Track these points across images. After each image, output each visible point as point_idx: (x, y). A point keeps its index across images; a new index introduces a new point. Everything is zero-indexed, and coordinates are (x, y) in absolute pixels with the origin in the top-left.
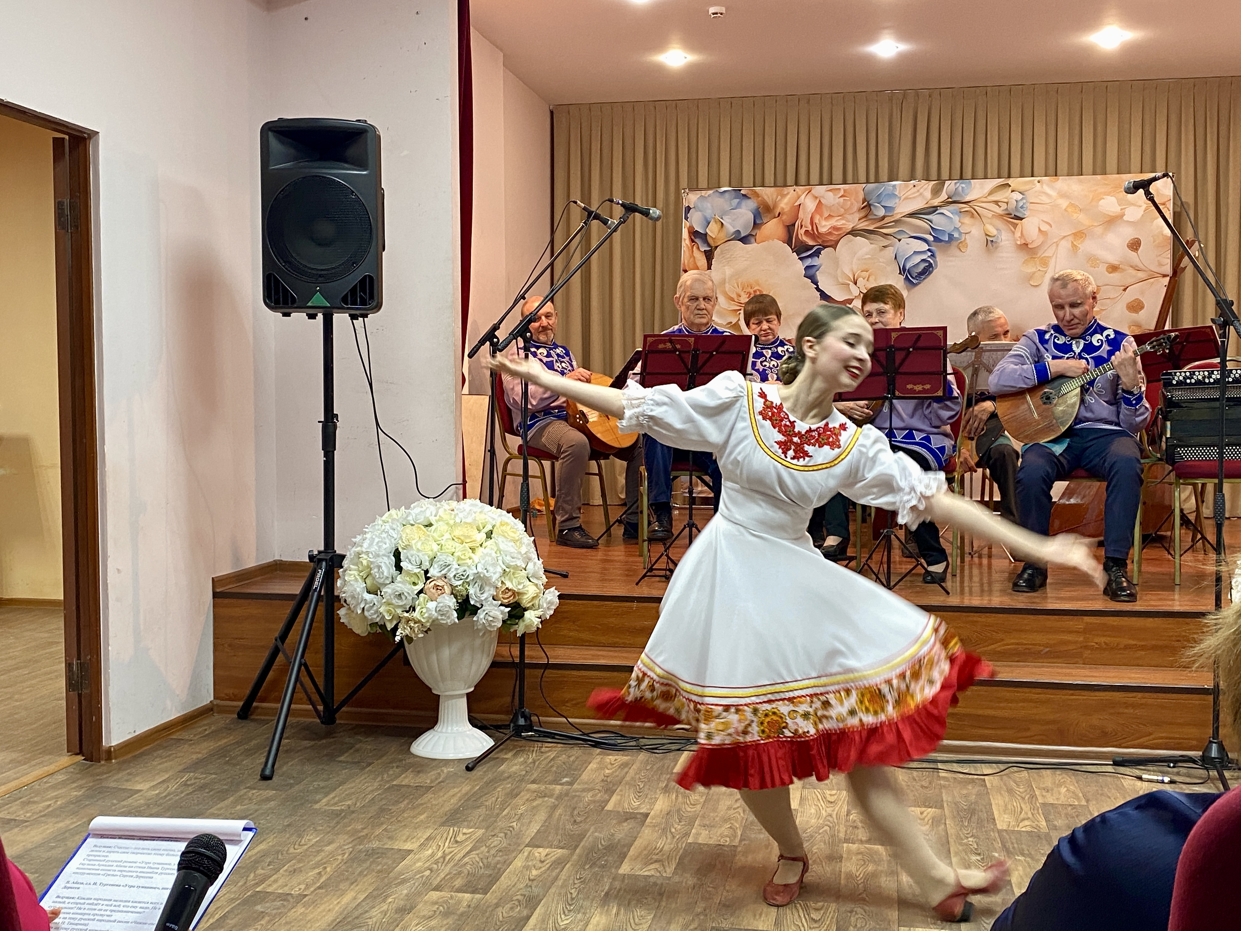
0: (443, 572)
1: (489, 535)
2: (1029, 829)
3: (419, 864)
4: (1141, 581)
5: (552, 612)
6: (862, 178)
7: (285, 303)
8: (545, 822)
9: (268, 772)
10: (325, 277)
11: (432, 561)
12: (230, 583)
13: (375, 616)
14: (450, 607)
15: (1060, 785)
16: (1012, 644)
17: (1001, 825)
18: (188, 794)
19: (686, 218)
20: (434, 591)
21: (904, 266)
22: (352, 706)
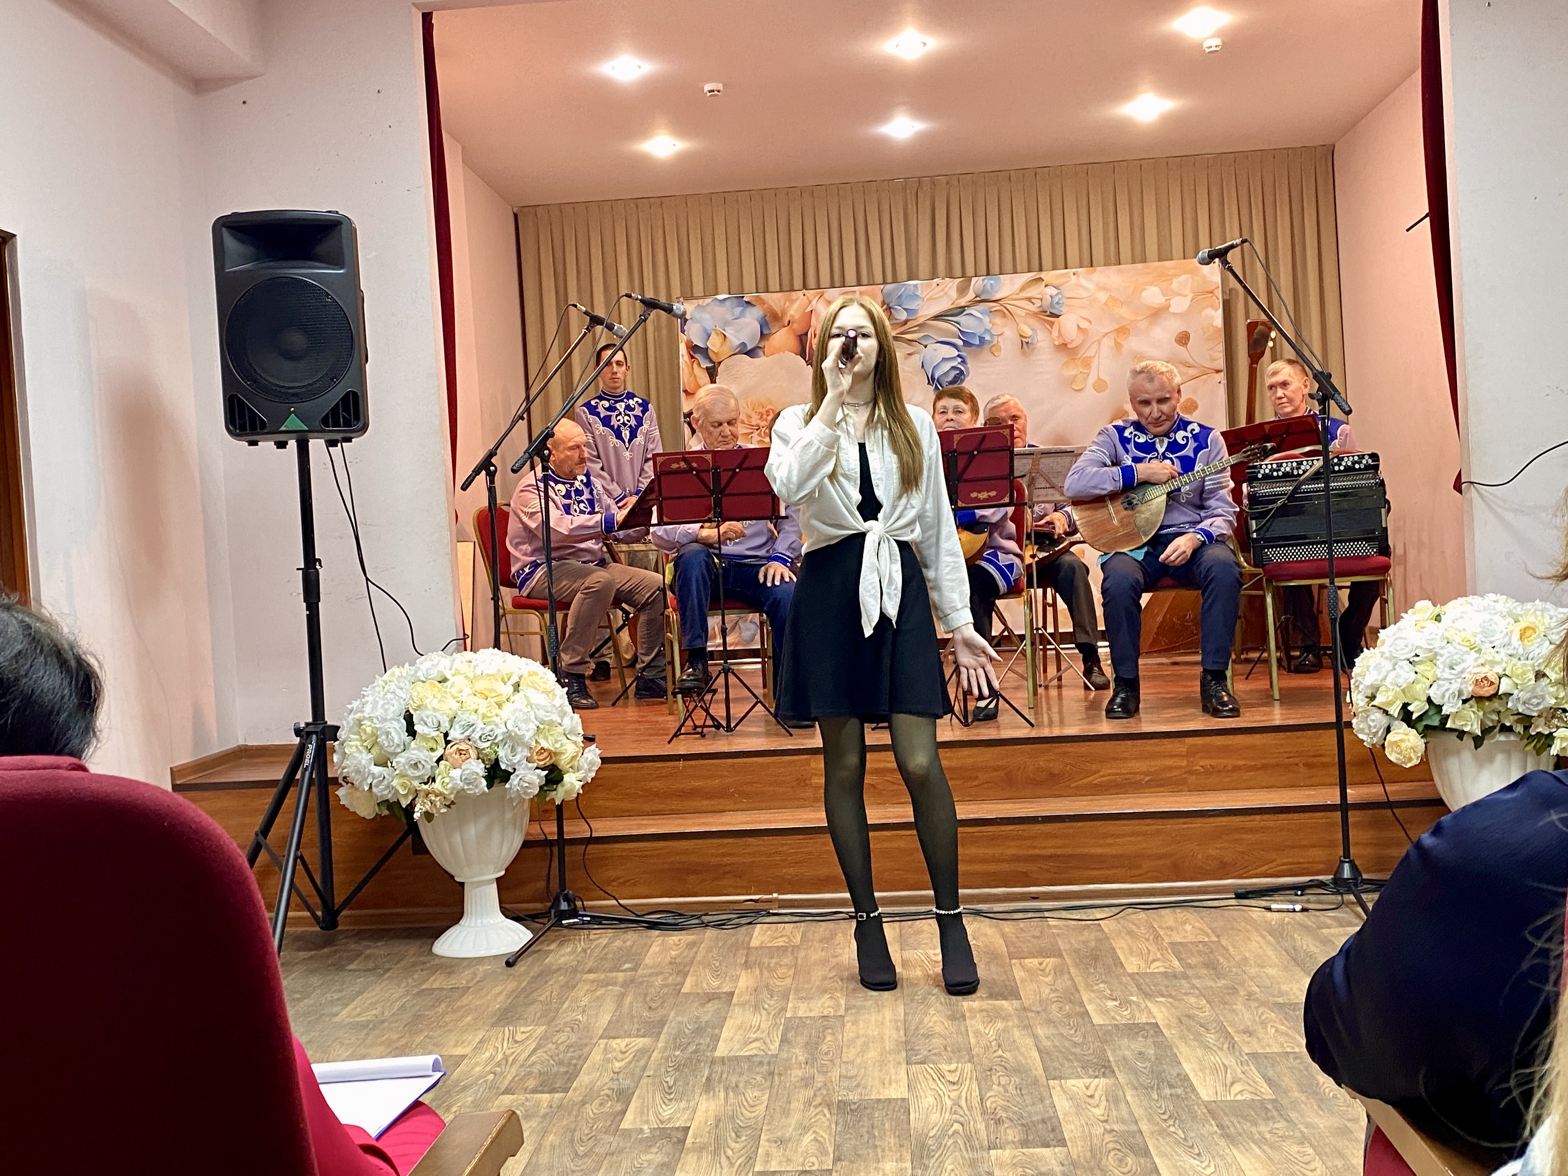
0: (467, 734)
1: (517, 687)
2: (1162, 970)
3: (478, 1069)
5: (593, 774)
6: (879, 278)
7: (253, 428)
8: (616, 1011)
10: (300, 396)
11: (452, 721)
12: (192, 773)
13: (386, 792)
14: (477, 774)
15: (1183, 923)
16: (1109, 775)
17: (1131, 968)
19: (683, 331)
20: (457, 756)
21: (932, 375)
22: (351, 909)
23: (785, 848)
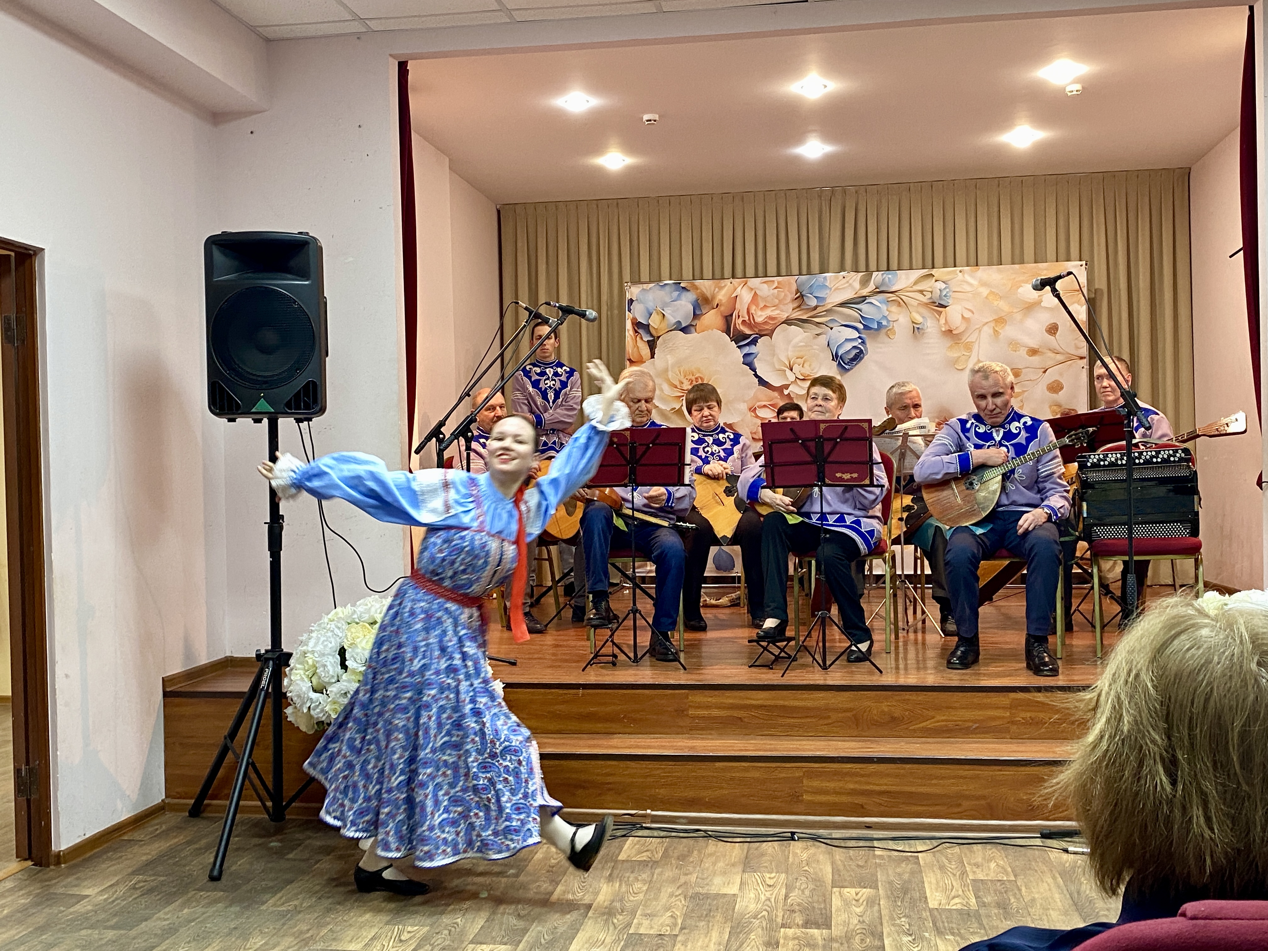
2: (959, 907)
4: (1064, 655)
6: (795, 270)
7: (230, 409)
8: (489, 917)
9: (216, 873)
10: (267, 384)
12: (180, 682)
13: (321, 715)
15: (990, 860)
16: (943, 721)
17: (933, 904)
18: (135, 899)
19: (630, 310)
21: (836, 353)
22: (302, 801)
23: (658, 772)
